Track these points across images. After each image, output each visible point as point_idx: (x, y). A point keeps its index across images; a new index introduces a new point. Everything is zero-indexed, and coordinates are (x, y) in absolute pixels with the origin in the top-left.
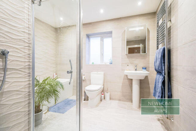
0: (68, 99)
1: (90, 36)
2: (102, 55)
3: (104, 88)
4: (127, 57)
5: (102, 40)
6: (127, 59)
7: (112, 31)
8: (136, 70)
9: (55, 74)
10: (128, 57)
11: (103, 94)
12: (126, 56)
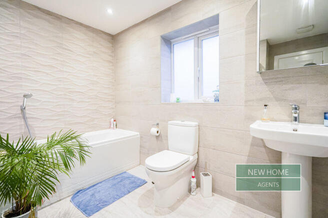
0: (125, 172)
1: (171, 41)
2: (199, 79)
3: (200, 161)
4: (263, 79)
5: (199, 45)
6: (265, 86)
7: (218, 15)
8: (296, 119)
9: (112, 120)
10: (267, 81)
11: (193, 177)
12: (260, 78)
